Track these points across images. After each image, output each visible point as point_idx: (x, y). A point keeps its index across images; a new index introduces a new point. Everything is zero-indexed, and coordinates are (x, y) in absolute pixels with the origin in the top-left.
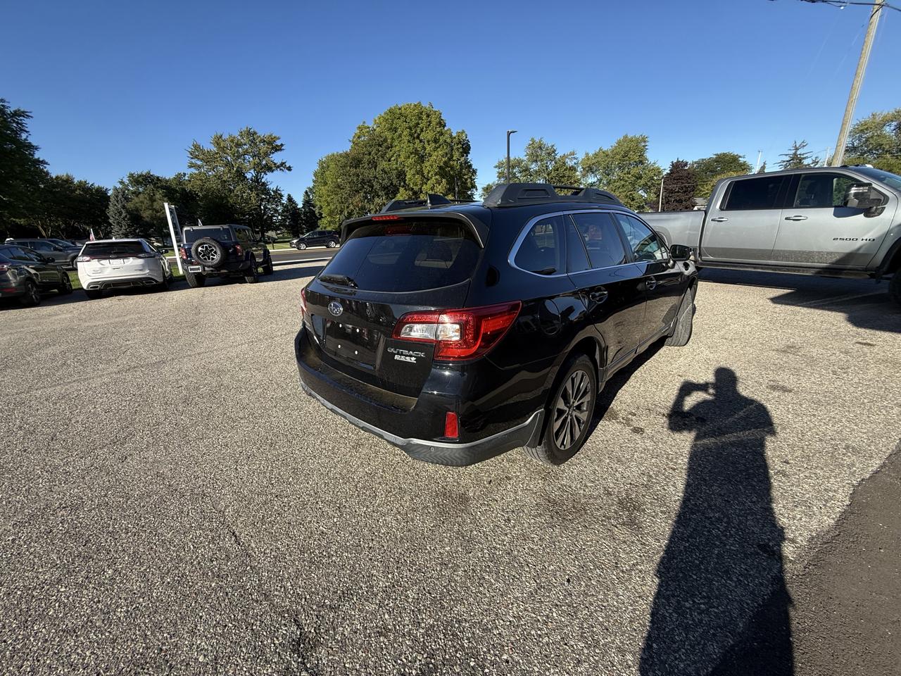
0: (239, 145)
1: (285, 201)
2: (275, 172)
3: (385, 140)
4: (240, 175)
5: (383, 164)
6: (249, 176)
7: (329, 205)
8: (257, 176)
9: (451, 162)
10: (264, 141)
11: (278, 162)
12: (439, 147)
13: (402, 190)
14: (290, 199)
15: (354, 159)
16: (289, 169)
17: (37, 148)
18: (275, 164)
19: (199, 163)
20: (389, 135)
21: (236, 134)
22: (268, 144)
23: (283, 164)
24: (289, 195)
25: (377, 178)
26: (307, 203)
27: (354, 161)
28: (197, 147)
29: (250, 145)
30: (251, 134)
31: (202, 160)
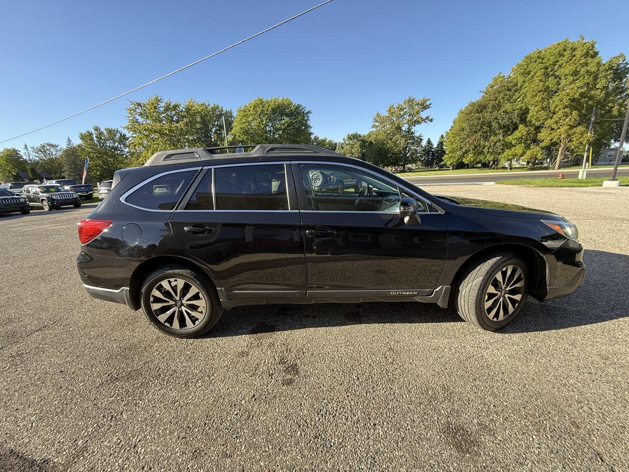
0: (402, 109)
1: (424, 143)
2: (422, 124)
3: (516, 85)
4: (399, 128)
5: (508, 106)
6: (404, 129)
7: (452, 144)
8: (409, 129)
9: (593, 92)
10: (419, 104)
11: (424, 117)
12: (577, 79)
13: (521, 127)
14: (429, 142)
15: (479, 106)
16: (431, 120)
17: (311, 127)
18: (422, 118)
19: (377, 124)
20: (520, 79)
21: (402, 103)
22: (421, 105)
23: (427, 118)
24: (429, 139)
25: (498, 119)
26: (441, 144)
27: (480, 108)
28: (378, 115)
29: (409, 108)
30: (410, 101)
31: (379, 122)
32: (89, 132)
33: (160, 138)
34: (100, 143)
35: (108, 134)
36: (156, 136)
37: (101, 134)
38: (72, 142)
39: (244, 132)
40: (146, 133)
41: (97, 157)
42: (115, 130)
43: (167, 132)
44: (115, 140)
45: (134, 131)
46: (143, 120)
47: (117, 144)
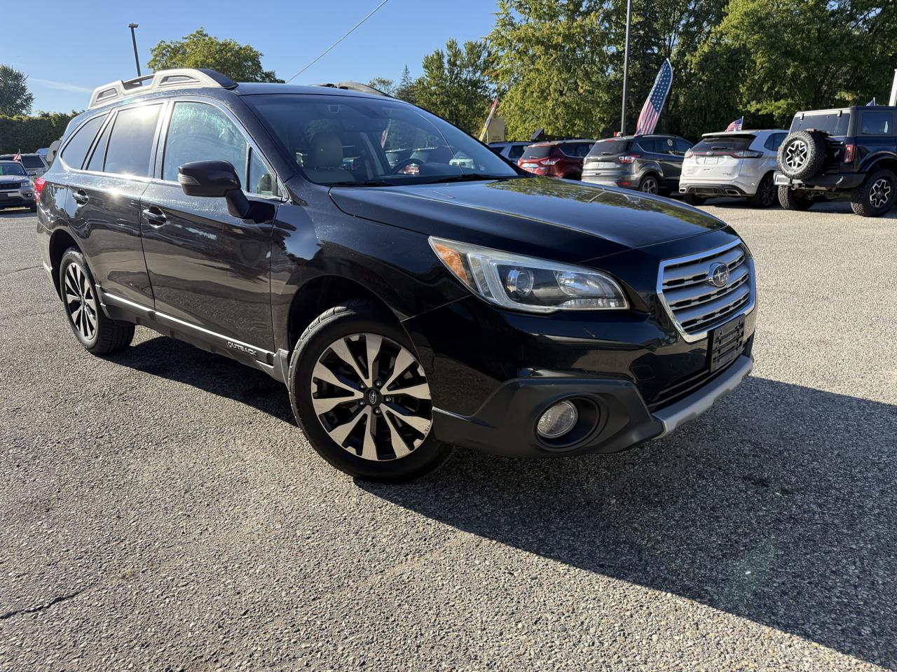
32: (438, 54)
33: (543, 57)
34: (451, 72)
35: (468, 54)
36: (538, 50)
37: (456, 54)
38: (410, 75)
39: (752, 25)
40: (521, 46)
41: (442, 103)
42: (481, 45)
43: (560, 40)
44: (477, 66)
45: (500, 44)
46: (523, 16)
47: (478, 74)
